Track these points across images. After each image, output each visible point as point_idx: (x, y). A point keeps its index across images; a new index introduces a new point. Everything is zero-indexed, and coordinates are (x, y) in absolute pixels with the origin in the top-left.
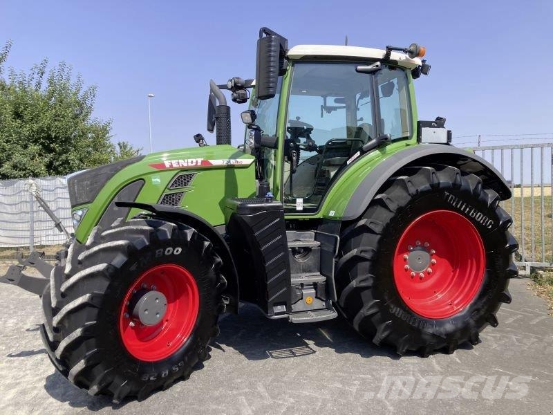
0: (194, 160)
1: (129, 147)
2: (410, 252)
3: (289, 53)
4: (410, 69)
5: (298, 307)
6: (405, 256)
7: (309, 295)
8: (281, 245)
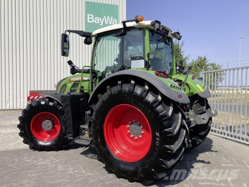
0: (79, 78)
1: (217, 65)
2: (131, 124)
3: (92, 34)
4: (147, 28)
5: (84, 137)
6: (128, 126)
7: (87, 134)
8: (69, 111)
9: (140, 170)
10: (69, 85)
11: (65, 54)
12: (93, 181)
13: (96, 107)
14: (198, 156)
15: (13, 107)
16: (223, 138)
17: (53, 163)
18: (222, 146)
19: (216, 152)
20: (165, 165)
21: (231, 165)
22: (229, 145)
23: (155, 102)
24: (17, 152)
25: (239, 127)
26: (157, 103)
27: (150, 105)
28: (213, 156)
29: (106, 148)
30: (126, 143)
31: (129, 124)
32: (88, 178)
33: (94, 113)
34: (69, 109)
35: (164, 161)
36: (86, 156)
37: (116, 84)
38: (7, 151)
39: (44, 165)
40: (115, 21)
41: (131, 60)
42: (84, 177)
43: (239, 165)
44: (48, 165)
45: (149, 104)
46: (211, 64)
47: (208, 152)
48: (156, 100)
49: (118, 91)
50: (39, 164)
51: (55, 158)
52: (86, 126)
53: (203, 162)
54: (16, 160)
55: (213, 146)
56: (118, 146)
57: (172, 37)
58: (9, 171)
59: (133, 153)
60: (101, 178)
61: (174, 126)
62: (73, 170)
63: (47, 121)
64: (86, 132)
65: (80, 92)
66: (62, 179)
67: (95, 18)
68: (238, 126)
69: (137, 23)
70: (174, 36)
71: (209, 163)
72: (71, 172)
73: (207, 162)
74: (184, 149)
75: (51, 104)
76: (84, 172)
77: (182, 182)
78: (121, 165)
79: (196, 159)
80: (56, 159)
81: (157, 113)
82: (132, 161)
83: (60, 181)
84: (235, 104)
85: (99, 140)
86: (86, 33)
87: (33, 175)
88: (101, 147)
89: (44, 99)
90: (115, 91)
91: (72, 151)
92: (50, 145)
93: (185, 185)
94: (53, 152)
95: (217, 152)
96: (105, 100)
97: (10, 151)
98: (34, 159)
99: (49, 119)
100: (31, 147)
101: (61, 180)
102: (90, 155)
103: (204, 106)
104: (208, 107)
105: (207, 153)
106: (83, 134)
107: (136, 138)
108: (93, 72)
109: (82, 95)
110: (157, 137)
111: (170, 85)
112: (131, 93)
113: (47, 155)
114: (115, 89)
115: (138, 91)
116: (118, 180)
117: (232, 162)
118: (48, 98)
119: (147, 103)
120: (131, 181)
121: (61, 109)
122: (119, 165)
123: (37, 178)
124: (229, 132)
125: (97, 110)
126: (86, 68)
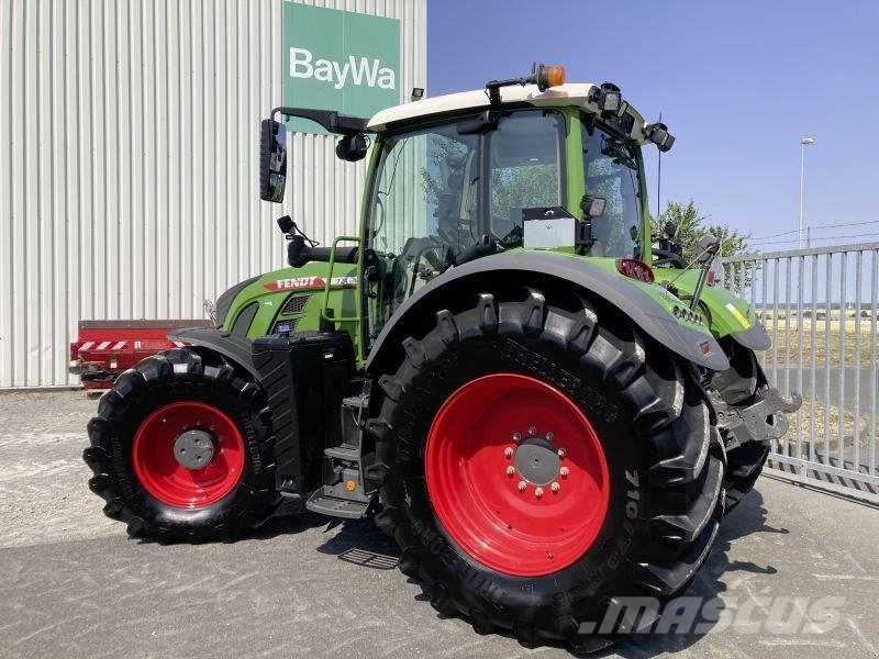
2: (519, 443)
3: (370, 125)
4: (574, 107)
5: (338, 490)
6: (509, 450)
7: (352, 478)
8: (287, 399)
9: (566, 602)
10: (271, 304)
11: (271, 195)
12: (396, 648)
13: (396, 384)
14: (728, 548)
15: (13, 381)
16: (793, 483)
17: (232, 588)
18: (799, 513)
19: (784, 531)
20: (661, 584)
21: (848, 577)
22: (820, 510)
23: (623, 365)
24: (80, 549)
25: (834, 445)
26: (630, 371)
27: (605, 377)
28: (779, 547)
29: (435, 529)
30: (503, 511)
31: (510, 442)
32: (374, 638)
33: (388, 407)
34: (287, 389)
35: (655, 570)
36: (340, 557)
37: (473, 303)
38: (41, 546)
39: (198, 595)
40: (386, 74)
41: (525, 219)
42: (357, 633)
43: (872, 574)
44: (214, 596)
45: (603, 373)
46: (712, 231)
47: (758, 533)
48: (628, 360)
49: (483, 328)
50: (178, 591)
51: (232, 567)
52: (350, 452)
53: (750, 567)
54: (87, 578)
55: (766, 512)
56: (476, 521)
57: (640, 140)
58: (72, 623)
59: (531, 543)
60: (420, 637)
61: (689, 447)
62: (310, 611)
63: (193, 433)
64: (347, 472)
65: (322, 329)
66: (279, 642)
67: (318, 63)
68: (830, 443)
69: (542, 90)
70: (646, 137)
71: (771, 571)
72: (306, 618)
73: (765, 568)
74: (717, 526)
75: (212, 372)
76: (351, 614)
77: (702, 642)
78: (492, 588)
79: (726, 558)
80: (234, 573)
81: (631, 406)
82: (536, 571)
83: (273, 650)
84: (793, 366)
85: (408, 500)
86: (346, 119)
87: (171, 633)
88: (417, 524)
89: (182, 356)
90: (472, 329)
91: (284, 542)
92: (206, 521)
93: (714, 650)
94: (217, 545)
95: (788, 532)
96: (434, 358)
97: (51, 546)
98: (154, 574)
99: (199, 428)
100: (136, 529)
101: (279, 648)
102: (356, 554)
103: (750, 376)
104: (762, 381)
105: (756, 537)
106: (338, 478)
107: (539, 491)
108: (370, 257)
109: (328, 341)
110: (632, 488)
111: (671, 309)
112: (533, 336)
113: (199, 559)
114: (470, 322)
115: (560, 327)
116: (480, 640)
117: (846, 567)
118: (199, 350)
119: (596, 368)
120: (530, 641)
121: (249, 390)
122: (485, 587)
123: (186, 642)
124: (814, 463)
125: (402, 394)
126: (348, 245)
